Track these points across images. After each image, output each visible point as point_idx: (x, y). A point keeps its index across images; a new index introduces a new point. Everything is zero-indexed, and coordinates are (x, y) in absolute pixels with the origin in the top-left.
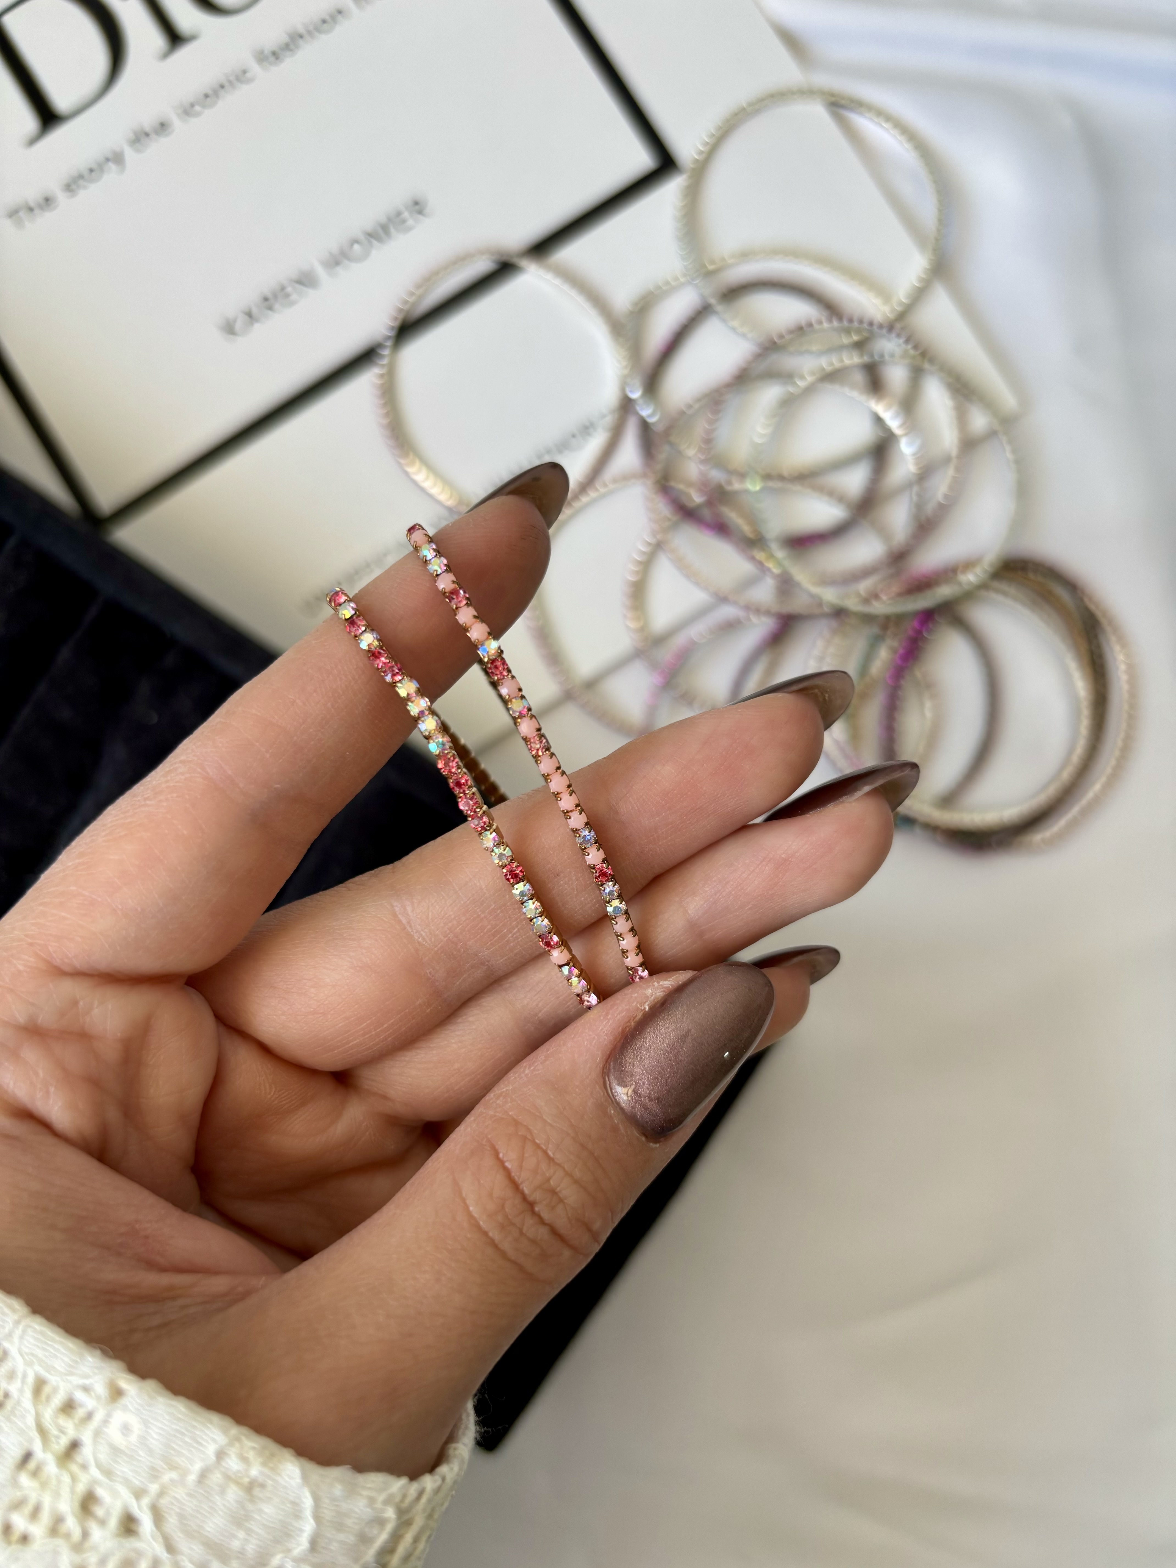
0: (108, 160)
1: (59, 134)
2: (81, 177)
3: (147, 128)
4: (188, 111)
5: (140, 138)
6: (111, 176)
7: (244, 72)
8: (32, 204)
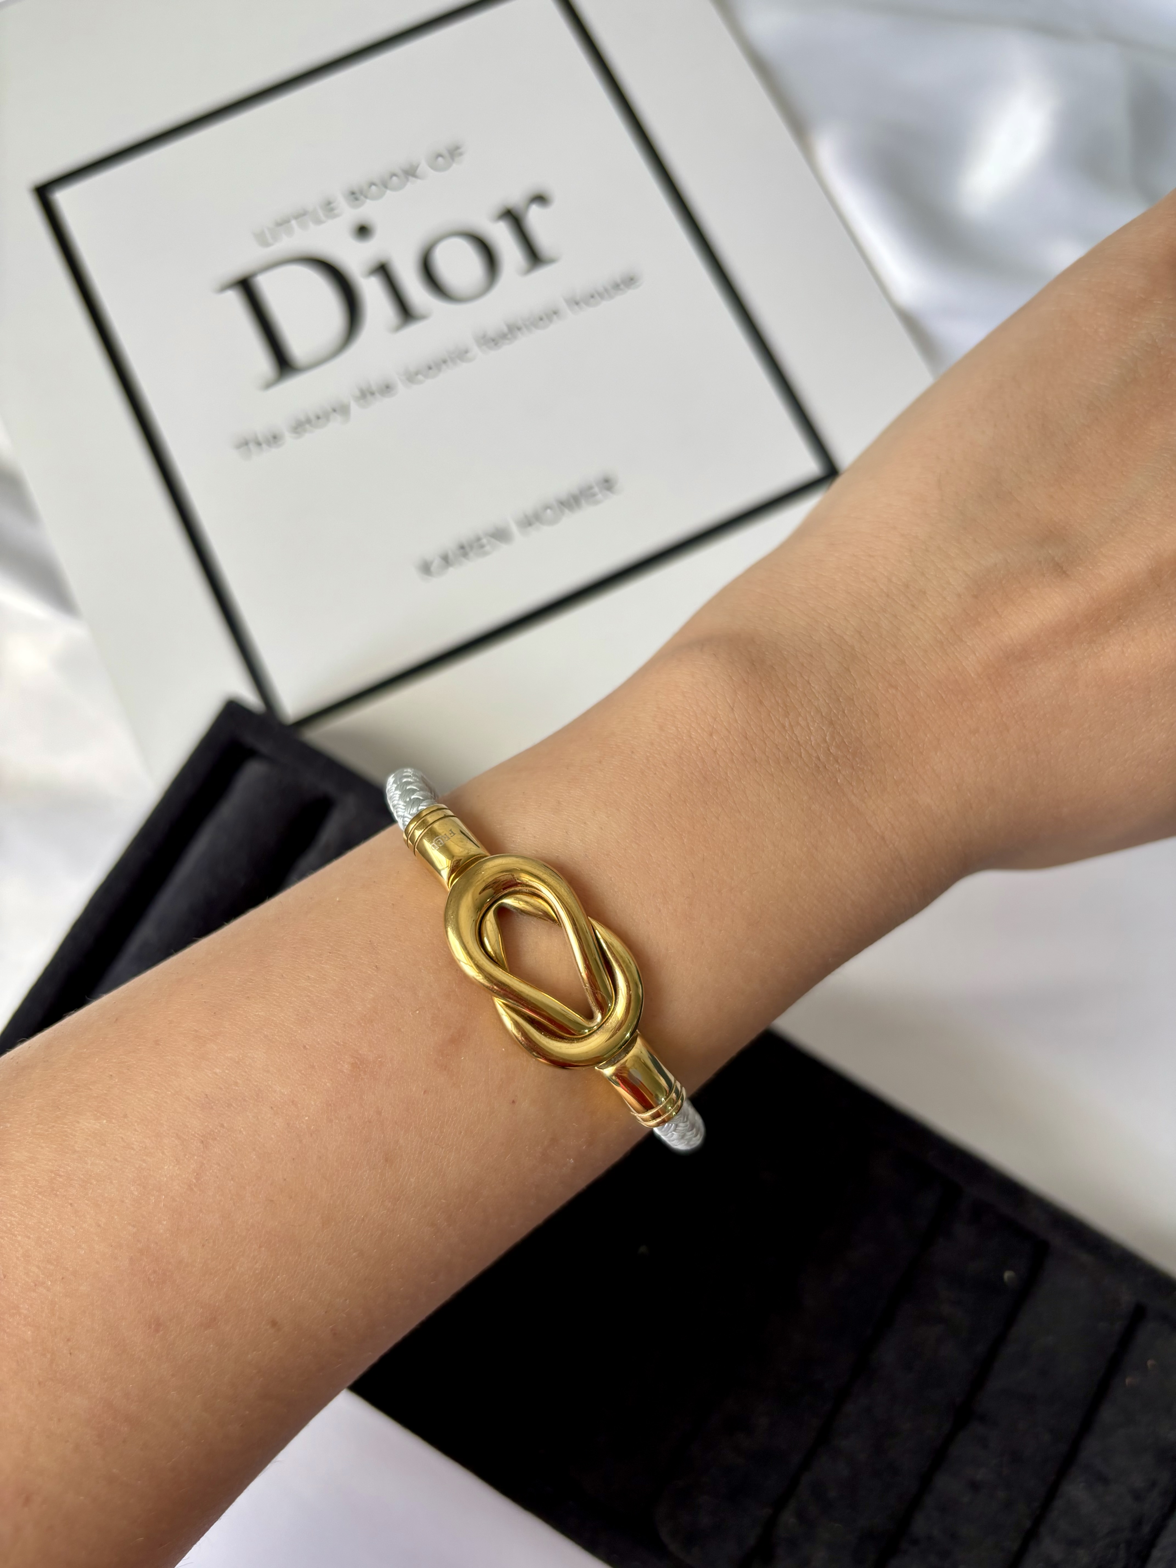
0: (334, 410)
1: (293, 384)
2: (308, 421)
3: (374, 388)
4: (412, 377)
5: (366, 395)
6: (335, 424)
7: (466, 352)
8: (261, 439)
